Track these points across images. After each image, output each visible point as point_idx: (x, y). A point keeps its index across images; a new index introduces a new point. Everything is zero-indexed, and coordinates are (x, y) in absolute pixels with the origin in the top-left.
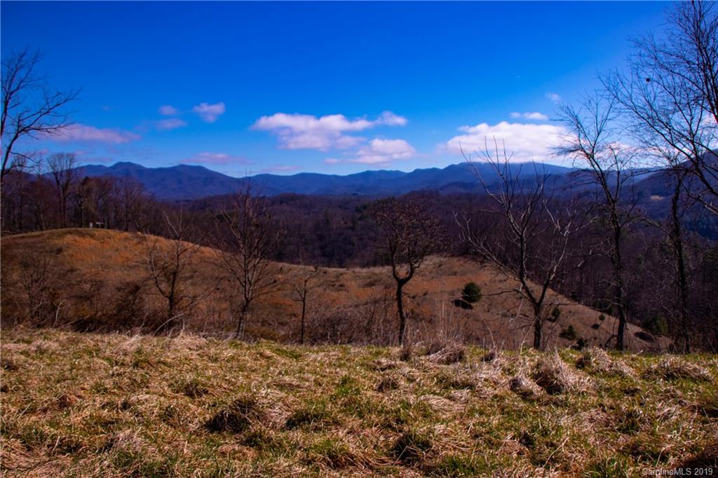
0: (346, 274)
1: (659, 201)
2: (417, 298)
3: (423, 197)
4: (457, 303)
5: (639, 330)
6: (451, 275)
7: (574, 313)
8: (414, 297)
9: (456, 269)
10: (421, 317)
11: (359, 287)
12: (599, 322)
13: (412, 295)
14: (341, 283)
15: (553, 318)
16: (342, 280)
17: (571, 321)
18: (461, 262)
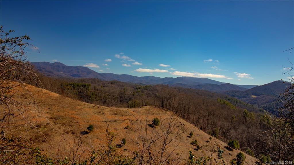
0: (107, 109)
1: (255, 98)
2: (133, 122)
3: (162, 86)
4: (150, 125)
5: (226, 145)
6: (151, 114)
7: (199, 135)
8: (131, 121)
9: (154, 112)
10: (132, 129)
11: (110, 114)
12: (209, 140)
13: (131, 120)
14: (103, 112)
15: (190, 136)
16: (104, 111)
17: (197, 138)
18: (158, 110)
